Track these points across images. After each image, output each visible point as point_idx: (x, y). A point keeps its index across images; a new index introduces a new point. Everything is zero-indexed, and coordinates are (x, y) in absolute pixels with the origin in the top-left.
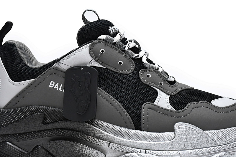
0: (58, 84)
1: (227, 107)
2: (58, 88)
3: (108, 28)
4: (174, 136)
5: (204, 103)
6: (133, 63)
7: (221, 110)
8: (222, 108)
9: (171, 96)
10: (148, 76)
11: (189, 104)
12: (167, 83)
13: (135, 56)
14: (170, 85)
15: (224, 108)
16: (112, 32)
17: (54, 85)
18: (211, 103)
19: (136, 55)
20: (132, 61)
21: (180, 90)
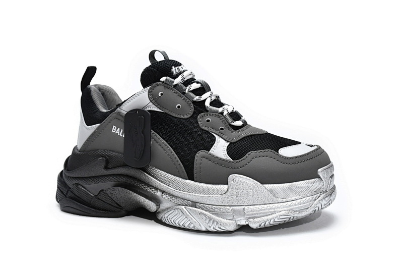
0: (119, 129)
1: (296, 157)
2: (119, 133)
3: (171, 68)
4: (227, 189)
5: (269, 152)
6: (193, 106)
7: (287, 161)
8: (291, 158)
9: (231, 144)
10: (208, 121)
11: (250, 153)
12: (230, 128)
13: (195, 99)
14: (233, 130)
15: (293, 158)
16: (175, 73)
17: (116, 130)
18: (278, 152)
19: (197, 97)
20: (192, 104)
21: (242, 137)
